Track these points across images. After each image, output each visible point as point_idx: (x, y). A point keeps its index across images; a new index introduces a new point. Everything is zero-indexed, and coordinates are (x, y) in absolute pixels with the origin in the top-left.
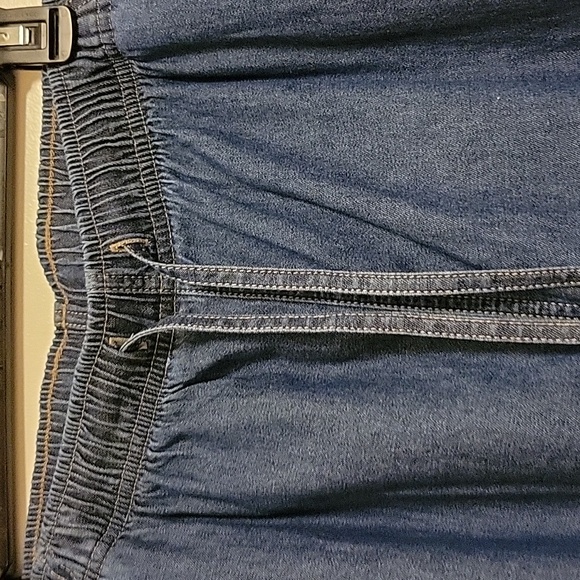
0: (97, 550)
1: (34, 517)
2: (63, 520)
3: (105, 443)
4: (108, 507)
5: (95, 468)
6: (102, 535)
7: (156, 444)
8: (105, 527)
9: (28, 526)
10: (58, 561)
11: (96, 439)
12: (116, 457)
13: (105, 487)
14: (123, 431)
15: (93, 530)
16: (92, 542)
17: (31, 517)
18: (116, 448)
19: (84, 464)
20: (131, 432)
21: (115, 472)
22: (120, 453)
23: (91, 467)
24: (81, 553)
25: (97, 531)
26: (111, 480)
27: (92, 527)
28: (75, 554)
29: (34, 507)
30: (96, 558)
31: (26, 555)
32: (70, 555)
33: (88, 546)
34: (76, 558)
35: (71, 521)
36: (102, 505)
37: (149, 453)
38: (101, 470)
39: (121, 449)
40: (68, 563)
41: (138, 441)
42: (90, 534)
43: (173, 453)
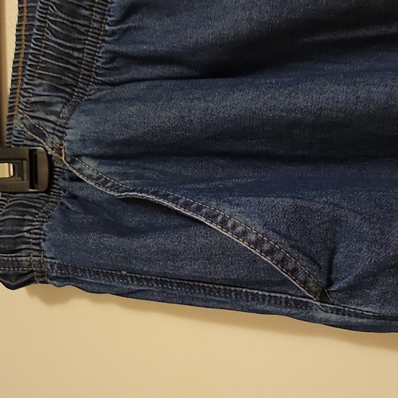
0: (65, 110)
1: (14, 96)
2: (38, 90)
3: (70, 19)
4: (74, 79)
5: (63, 42)
6: (69, 101)
7: (113, 19)
8: (71, 95)
9: (10, 102)
10: (33, 121)
11: (63, 16)
12: (80, 33)
13: (72, 61)
14: (86, 9)
15: (62, 97)
16: (61, 105)
17: (12, 96)
18: (80, 24)
19: (54, 39)
20: (92, 10)
21: (79, 46)
22: (83, 29)
23: (59, 41)
24: (52, 113)
25: (65, 98)
26: (76, 54)
27: (61, 94)
28: (47, 114)
29: (14, 87)
30: (64, 116)
31: (9, 127)
32: (43, 115)
33: (58, 108)
34: (48, 117)
35: (44, 91)
36: (69, 77)
37: (107, 28)
38: (68, 44)
39: (83, 25)
40: (41, 123)
41: (98, 17)
42: (59, 100)
43: (127, 25)
